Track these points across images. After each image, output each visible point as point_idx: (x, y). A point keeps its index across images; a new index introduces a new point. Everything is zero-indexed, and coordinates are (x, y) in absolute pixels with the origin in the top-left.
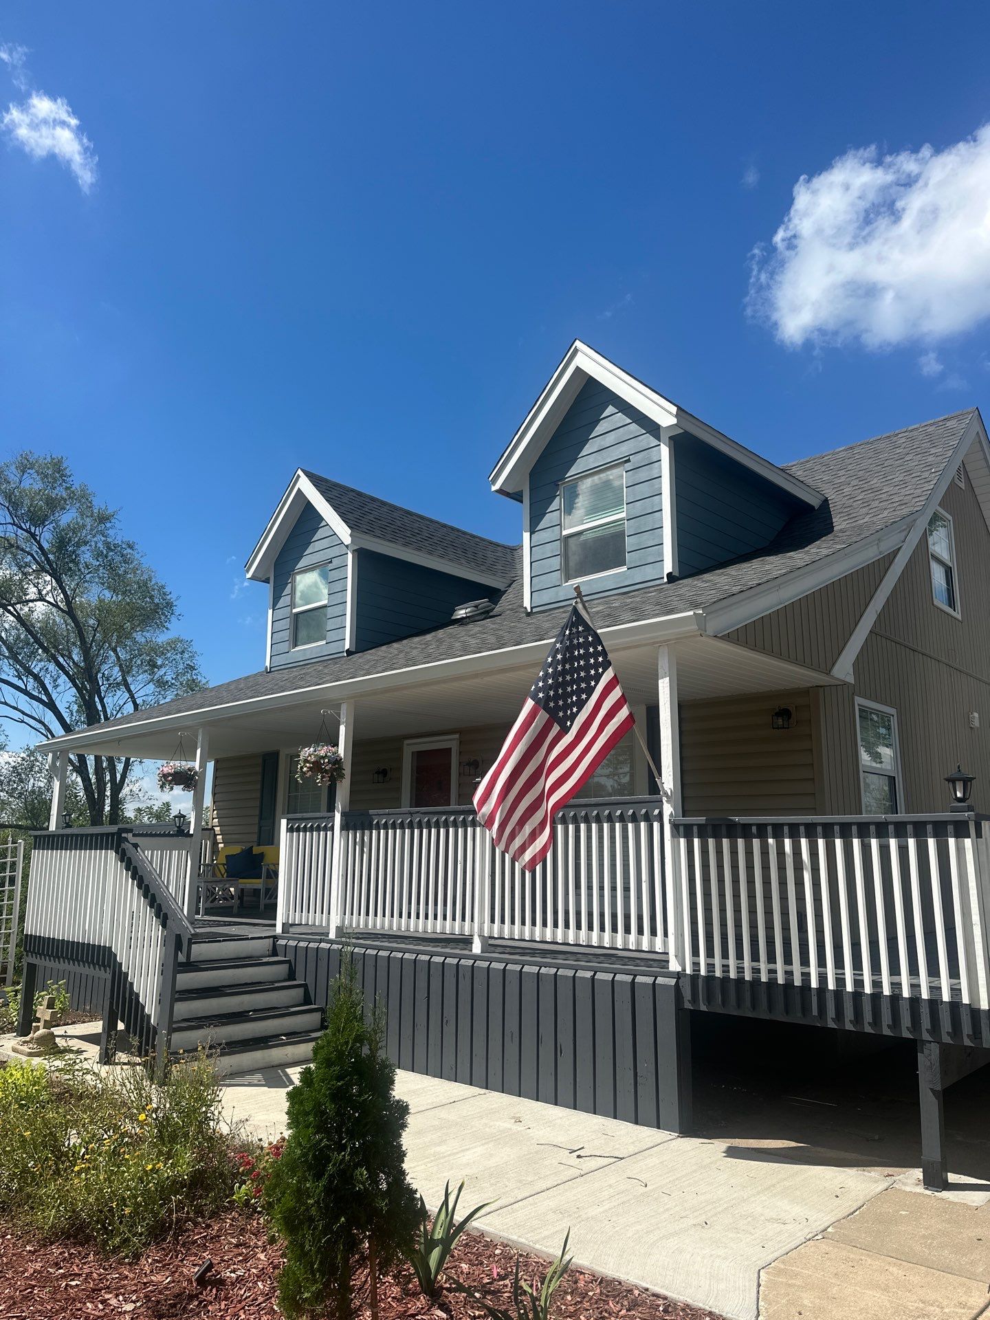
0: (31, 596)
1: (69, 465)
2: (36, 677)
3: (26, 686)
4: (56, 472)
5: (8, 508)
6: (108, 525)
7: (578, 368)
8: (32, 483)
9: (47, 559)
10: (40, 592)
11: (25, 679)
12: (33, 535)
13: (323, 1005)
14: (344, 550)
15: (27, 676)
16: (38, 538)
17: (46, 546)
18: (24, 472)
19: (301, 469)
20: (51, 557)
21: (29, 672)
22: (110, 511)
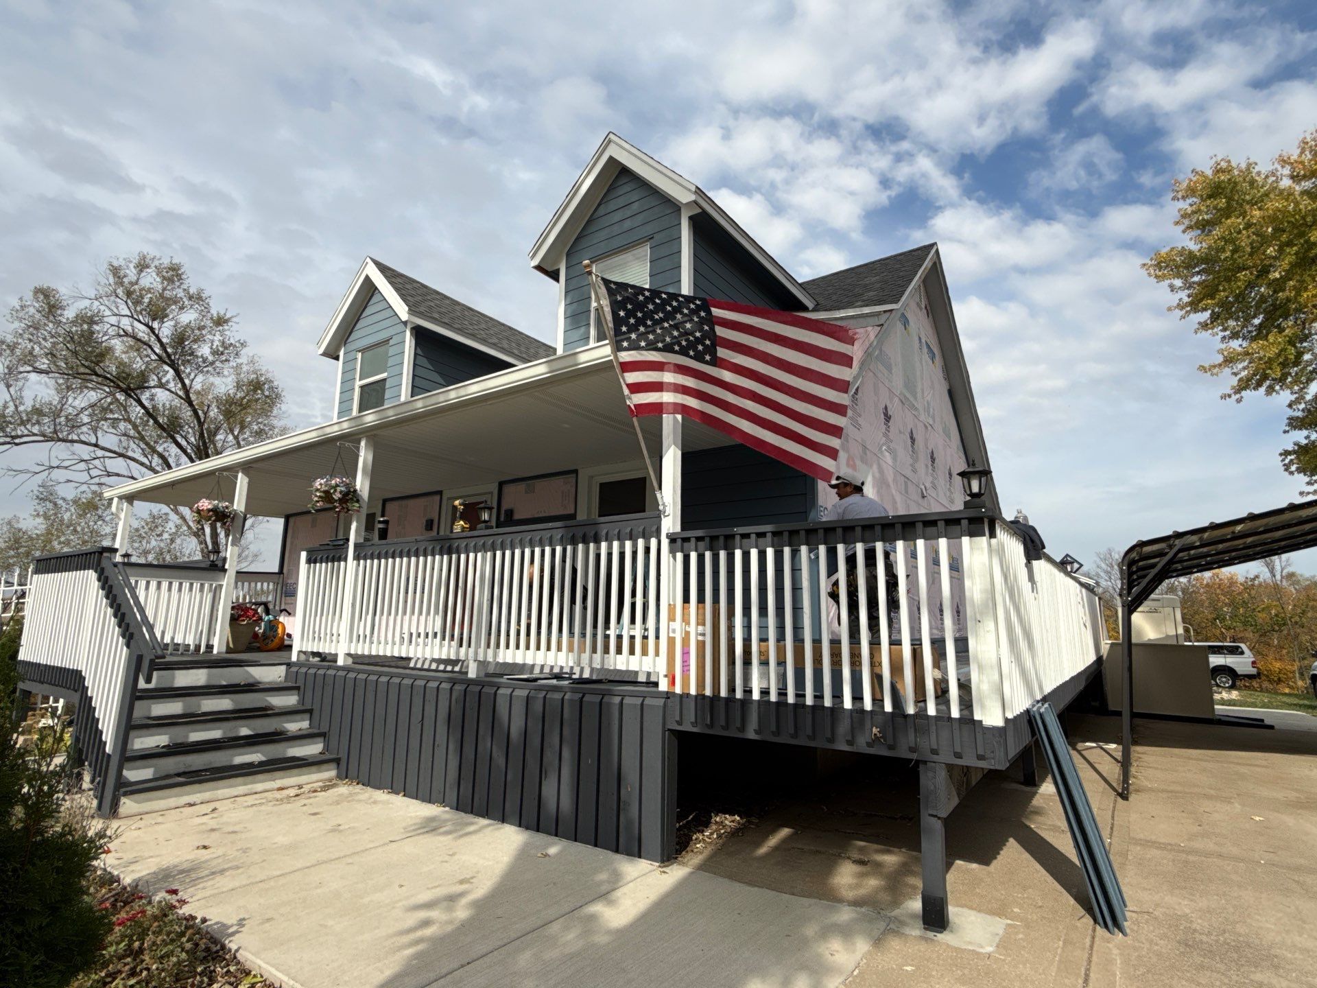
0: (152, 383)
1: (186, 269)
2: (161, 456)
3: (151, 463)
4: (173, 274)
5: (126, 302)
6: (226, 327)
7: (611, 158)
8: (150, 280)
9: (166, 352)
10: (160, 379)
11: (150, 457)
12: (152, 329)
13: (326, 730)
14: (401, 327)
15: (152, 455)
16: (157, 332)
17: (165, 340)
18: (141, 271)
19: (371, 258)
20: (169, 350)
21: (154, 451)
22: (228, 316)
